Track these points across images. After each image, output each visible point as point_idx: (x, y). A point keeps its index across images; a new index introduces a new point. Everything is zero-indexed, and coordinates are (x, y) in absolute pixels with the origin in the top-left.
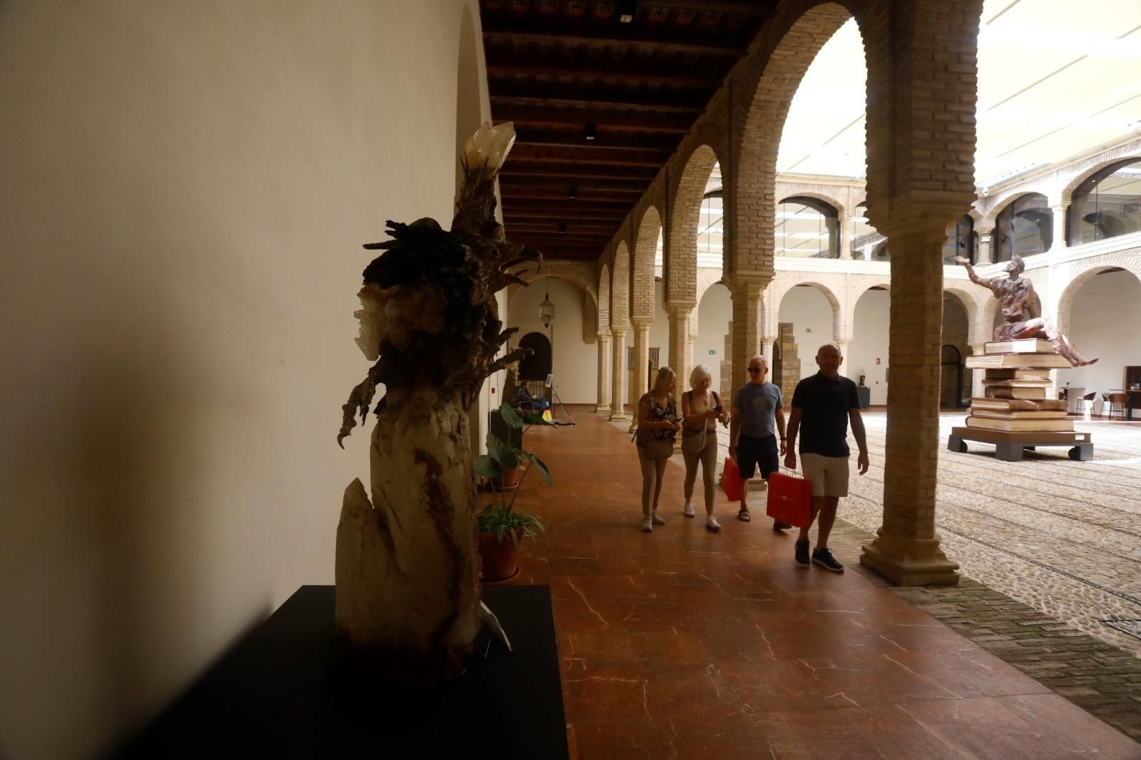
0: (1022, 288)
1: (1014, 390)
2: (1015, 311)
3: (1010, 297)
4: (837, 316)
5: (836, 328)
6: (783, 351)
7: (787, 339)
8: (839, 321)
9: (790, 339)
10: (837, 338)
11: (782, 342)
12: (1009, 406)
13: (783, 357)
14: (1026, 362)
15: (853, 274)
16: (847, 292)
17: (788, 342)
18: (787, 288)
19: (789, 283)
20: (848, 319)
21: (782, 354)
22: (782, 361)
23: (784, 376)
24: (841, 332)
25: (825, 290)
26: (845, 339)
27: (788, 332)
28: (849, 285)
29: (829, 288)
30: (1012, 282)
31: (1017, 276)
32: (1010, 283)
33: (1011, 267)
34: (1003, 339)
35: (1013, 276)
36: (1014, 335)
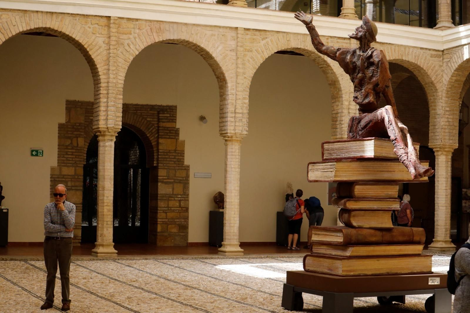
0: (372, 64)
1: (353, 213)
3: (360, 75)
4: (224, 96)
5: (222, 115)
6: (160, 152)
7: (166, 133)
8: (226, 105)
9: (171, 131)
10: (223, 132)
11: (158, 138)
12: (343, 238)
13: (159, 162)
14: (365, 172)
15: (248, 30)
16: (238, 58)
17: (168, 137)
18: (137, 47)
19: (141, 40)
20: (239, 102)
21: (158, 158)
22: (158, 168)
23: (162, 194)
24: (229, 123)
25: (204, 54)
26: (235, 133)
27: (168, 121)
28: (241, 46)
29: (209, 51)
30: (362, 54)
31: (368, 46)
32: (360, 55)
33: (359, 32)
34: (352, 138)
35: (363, 45)
36: (360, 133)
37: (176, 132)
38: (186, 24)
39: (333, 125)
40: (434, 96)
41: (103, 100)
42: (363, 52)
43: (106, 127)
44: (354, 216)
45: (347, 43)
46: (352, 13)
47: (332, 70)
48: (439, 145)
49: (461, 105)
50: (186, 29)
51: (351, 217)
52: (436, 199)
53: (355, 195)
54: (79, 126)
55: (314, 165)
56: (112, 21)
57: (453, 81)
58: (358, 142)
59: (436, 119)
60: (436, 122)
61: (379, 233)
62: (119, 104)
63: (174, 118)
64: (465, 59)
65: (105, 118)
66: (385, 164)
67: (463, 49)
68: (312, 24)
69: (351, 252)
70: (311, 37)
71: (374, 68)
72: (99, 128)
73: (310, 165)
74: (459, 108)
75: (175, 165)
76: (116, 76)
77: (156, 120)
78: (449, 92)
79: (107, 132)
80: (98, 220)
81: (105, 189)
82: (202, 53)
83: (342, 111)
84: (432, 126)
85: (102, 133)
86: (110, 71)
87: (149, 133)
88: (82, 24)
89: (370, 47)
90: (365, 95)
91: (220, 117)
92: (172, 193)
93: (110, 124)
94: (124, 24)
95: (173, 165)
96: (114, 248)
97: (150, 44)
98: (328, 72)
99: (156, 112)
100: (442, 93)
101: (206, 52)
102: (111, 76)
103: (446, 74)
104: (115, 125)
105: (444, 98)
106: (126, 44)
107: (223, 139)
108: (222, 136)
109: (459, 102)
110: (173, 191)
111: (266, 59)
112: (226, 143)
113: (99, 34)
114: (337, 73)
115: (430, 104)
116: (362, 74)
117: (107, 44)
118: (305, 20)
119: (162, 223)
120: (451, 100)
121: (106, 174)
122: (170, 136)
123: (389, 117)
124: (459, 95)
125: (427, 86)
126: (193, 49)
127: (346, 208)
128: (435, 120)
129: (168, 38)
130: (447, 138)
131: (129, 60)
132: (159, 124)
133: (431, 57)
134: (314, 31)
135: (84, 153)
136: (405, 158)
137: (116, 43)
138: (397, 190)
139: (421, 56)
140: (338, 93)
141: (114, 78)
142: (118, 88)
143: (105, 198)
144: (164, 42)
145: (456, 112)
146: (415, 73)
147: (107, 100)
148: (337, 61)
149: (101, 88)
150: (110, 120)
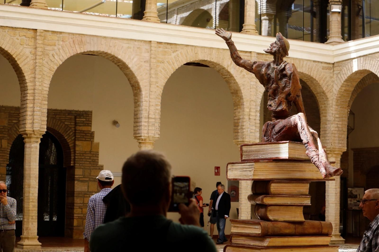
0: (285, 76)
1: (269, 208)
2: (279, 105)
3: (274, 85)
4: (138, 103)
5: (136, 120)
6: (77, 153)
7: (82, 135)
8: (140, 111)
9: (87, 134)
10: (138, 135)
11: (75, 140)
12: (261, 230)
13: (76, 162)
14: (279, 172)
15: (161, 43)
16: (151, 69)
17: (84, 139)
18: (61, 57)
19: (64, 51)
20: (152, 108)
21: (75, 158)
22: (75, 168)
23: (79, 191)
24: (143, 127)
25: (120, 65)
26: (148, 137)
27: (84, 124)
28: (154, 58)
29: (125, 62)
30: (276, 67)
31: (281, 60)
32: (274, 68)
33: (274, 47)
34: (267, 141)
35: (277, 59)
36: (275, 137)
37: (92, 135)
38: (105, 37)
39: (235, 129)
40: (325, 104)
41: (30, 105)
42: (277, 65)
43: (32, 130)
44: (270, 211)
45: (248, 56)
46: (253, 29)
47: (235, 80)
48: (329, 148)
49: (349, 113)
50: (105, 42)
51: (268, 211)
52: (326, 197)
53: (271, 192)
54: (3, 129)
55: (233, 165)
56: (38, 34)
57: (343, 91)
58: (273, 145)
59: (326, 124)
60: (327, 127)
61: (292, 226)
62: (44, 109)
63: (90, 122)
64: (354, 71)
65: (31, 121)
66: (297, 164)
67: (353, 62)
68: (231, 40)
69: (268, 242)
70: (230, 51)
71: (286, 80)
72: (26, 131)
73: (229, 165)
74: (348, 115)
75: (90, 165)
76: (42, 84)
77: (73, 124)
78: (339, 101)
79: (33, 134)
80: (23, 215)
81: (31, 186)
82: (119, 64)
83: (243, 117)
84: (322, 131)
85: (28, 136)
86: (37, 79)
87: (67, 135)
88: (11, 36)
89: (283, 61)
90: (279, 103)
91: (134, 121)
92: (87, 190)
93: (35, 127)
94: (49, 36)
95: (88, 165)
96: (38, 241)
97: (73, 55)
98: (230, 82)
99: (73, 117)
100: (332, 102)
101: (123, 63)
102: (37, 83)
103: (336, 85)
104: (40, 128)
105: (334, 106)
106: (51, 55)
107: (137, 142)
108: (137, 139)
109: (347, 110)
110: (88, 189)
111: (176, 70)
112: (139, 145)
113: (27, 45)
114: (239, 83)
115: (321, 111)
116: (276, 84)
117: (33, 54)
118: (225, 36)
119: (78, 218)
120: (341, 108)
121: (32, 172)
122: (86, 138)
123: (301, 123)
124: (347, 103)
125: (319, 95)
126: (111, 60)
127: (263, 204)
128: (326, 126)
129: (89, 50)
130: (337, 142)
131: (53, 69)
132: (76, 127)
133: (323, 69)
134: (233, 46)
135: (7, 154)
136: (317, 159)
137: (42, 53)
138: (308, 188)
139: (313, 68)
140: (239, 101)
141: (40, 86)
142: (43, 94)
143: (31, 195)
144: (84, 53)
145: (344, 119)
146: (308, 83)
147: (34, 106)
148: (253, 73)
149: (28, 95)
150: (36, 124)
